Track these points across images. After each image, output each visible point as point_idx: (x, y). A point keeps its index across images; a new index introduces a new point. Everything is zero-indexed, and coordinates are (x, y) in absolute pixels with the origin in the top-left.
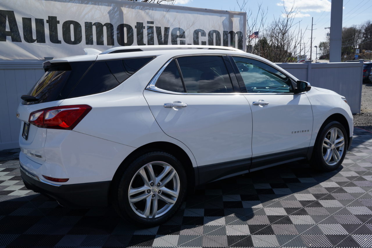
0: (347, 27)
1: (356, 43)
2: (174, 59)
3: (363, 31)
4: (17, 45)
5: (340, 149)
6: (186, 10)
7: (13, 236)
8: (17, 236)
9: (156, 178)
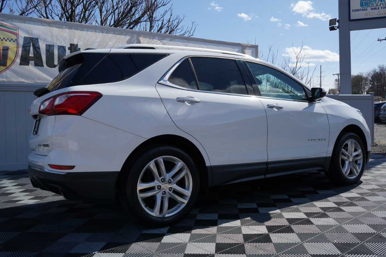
0: (354, 75)
1: (364, 90)
2: (188, 59)
3: (370, 78)
4: (39, 69)
5: (358, 162)
6: (201, 41)
7: (12, 234)
8: (17, 234)
9: (167, 174)
